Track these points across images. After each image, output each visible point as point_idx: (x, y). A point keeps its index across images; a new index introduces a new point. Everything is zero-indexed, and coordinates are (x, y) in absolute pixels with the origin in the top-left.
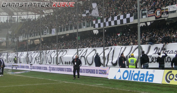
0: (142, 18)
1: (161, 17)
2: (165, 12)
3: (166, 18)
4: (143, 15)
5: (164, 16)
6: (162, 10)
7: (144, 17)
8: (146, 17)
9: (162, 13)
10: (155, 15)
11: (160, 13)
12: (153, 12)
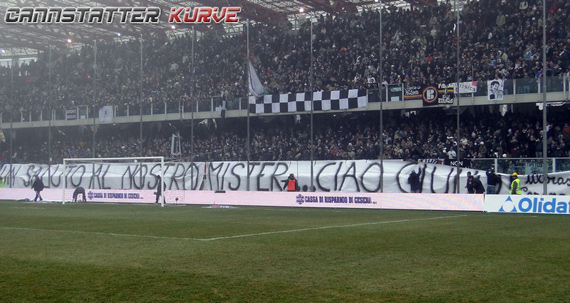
0: (390, 100)
1: (436, 102)
2: (448, 94)
3: (448, 106)
4: (392, 94)
5: (445, 102)
6: (438, 89)
7: (395, 99)
8: (401, 99)
9: (440, 96)
10: (422, 98)
11: (434, 94)
12: (417, 92)
